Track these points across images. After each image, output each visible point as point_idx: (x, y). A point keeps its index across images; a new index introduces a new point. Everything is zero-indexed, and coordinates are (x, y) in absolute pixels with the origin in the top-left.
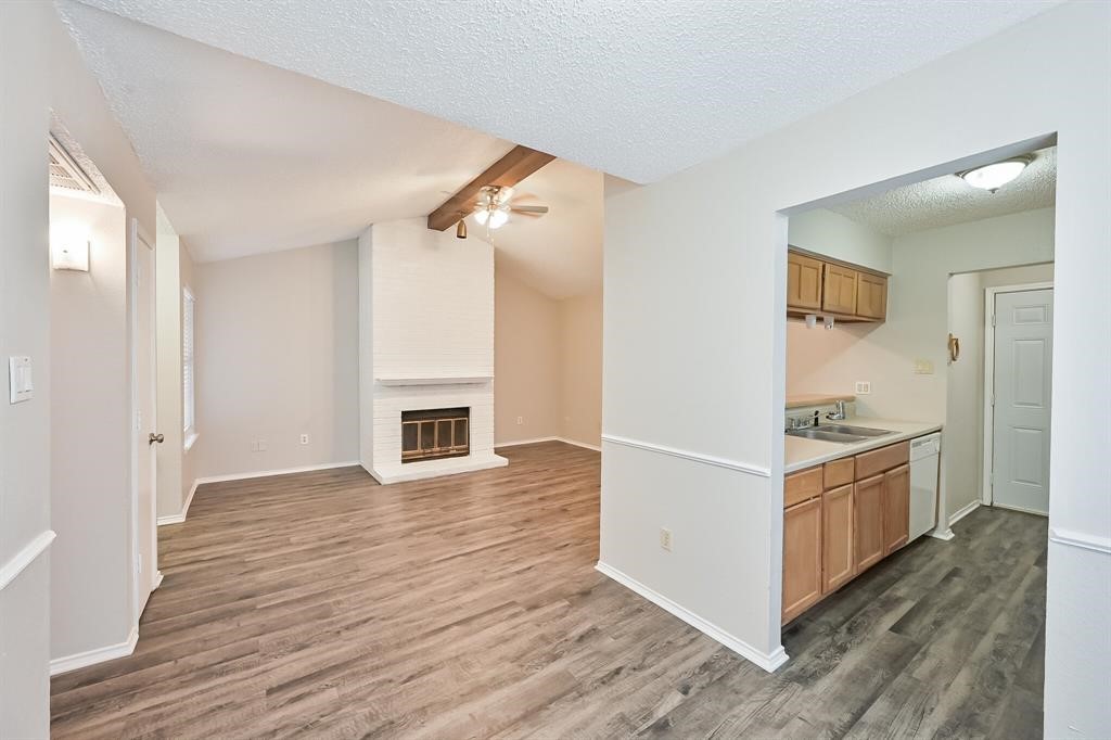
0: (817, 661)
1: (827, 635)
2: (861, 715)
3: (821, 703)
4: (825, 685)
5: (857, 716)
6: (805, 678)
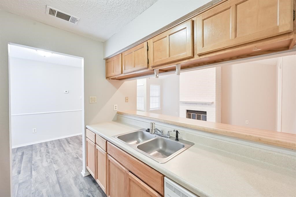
0: (80, 183)
1: (89, 189)
2: (59, 184)
3: (67, 178)
4: (72, 181)
5: (59, 183)
6: (76, 178)
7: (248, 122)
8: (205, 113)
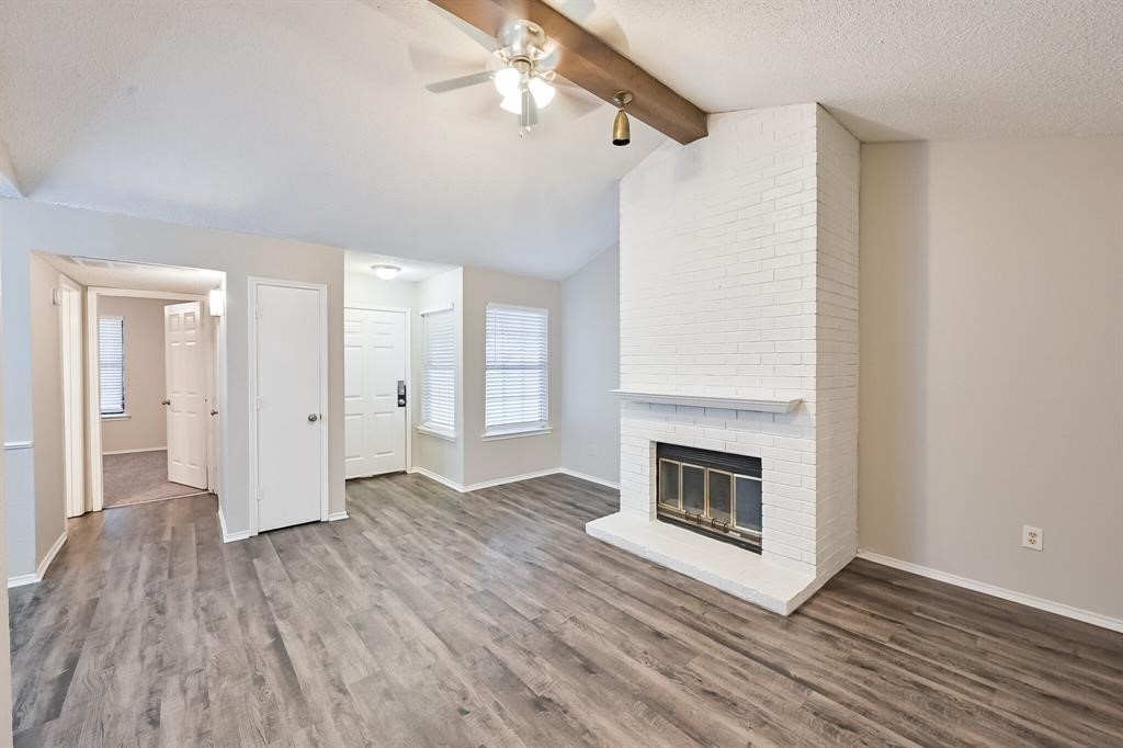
7: (1039, 540)
8: (753, 465)
